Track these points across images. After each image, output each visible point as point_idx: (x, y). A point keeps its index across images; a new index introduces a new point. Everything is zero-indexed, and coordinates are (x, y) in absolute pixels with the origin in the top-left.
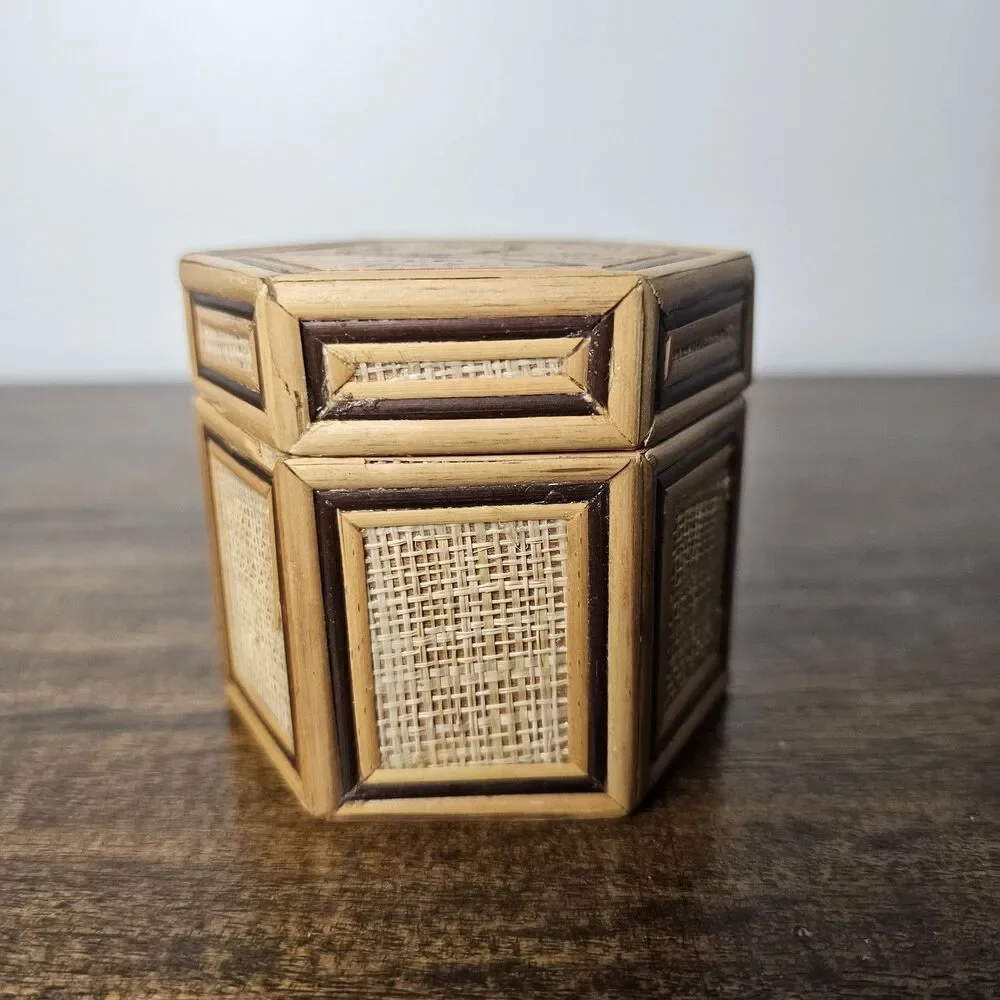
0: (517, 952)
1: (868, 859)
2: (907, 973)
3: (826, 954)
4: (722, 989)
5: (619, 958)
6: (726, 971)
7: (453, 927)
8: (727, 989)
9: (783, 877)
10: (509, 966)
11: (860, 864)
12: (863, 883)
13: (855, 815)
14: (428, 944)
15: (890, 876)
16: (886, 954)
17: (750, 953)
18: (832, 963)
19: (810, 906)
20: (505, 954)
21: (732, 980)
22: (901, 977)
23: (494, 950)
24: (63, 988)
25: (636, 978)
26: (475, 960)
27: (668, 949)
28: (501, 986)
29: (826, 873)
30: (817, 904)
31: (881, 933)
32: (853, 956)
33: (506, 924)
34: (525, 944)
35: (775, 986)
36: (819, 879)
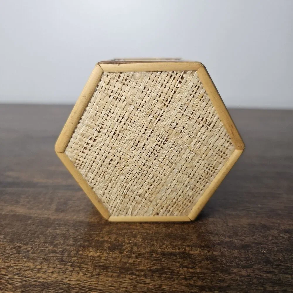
0: (185, 250)
1: (283, 235)
4: (241, 263)
5: (212, 253)
6: (242, 259)
7: (168, 243)
8: (242, 263)
9: (258, 238)
10: (183, 253)
11: (281, 236)
12: (281, 241)
13: (279, 224)
14: (162, 246)
15: (289, 239)
16: (286, 258)
17: (249, 255)
18: (271, 259)
19: (265, 245)
20: (182, 250)
21: (243, 261)
22: (291, 264)
23: (179, 249)
24: (68, 249)
25: (217, 258)
26: (174, 251)
27: (226, 252)
28: (181, 257)
29: (270, 238)
30: (267, 245)
31: (285, 253)
32: (277, 258)
33: (182, 243)
34: (187, 248)
35: (255, 263)
36: (268, 239)
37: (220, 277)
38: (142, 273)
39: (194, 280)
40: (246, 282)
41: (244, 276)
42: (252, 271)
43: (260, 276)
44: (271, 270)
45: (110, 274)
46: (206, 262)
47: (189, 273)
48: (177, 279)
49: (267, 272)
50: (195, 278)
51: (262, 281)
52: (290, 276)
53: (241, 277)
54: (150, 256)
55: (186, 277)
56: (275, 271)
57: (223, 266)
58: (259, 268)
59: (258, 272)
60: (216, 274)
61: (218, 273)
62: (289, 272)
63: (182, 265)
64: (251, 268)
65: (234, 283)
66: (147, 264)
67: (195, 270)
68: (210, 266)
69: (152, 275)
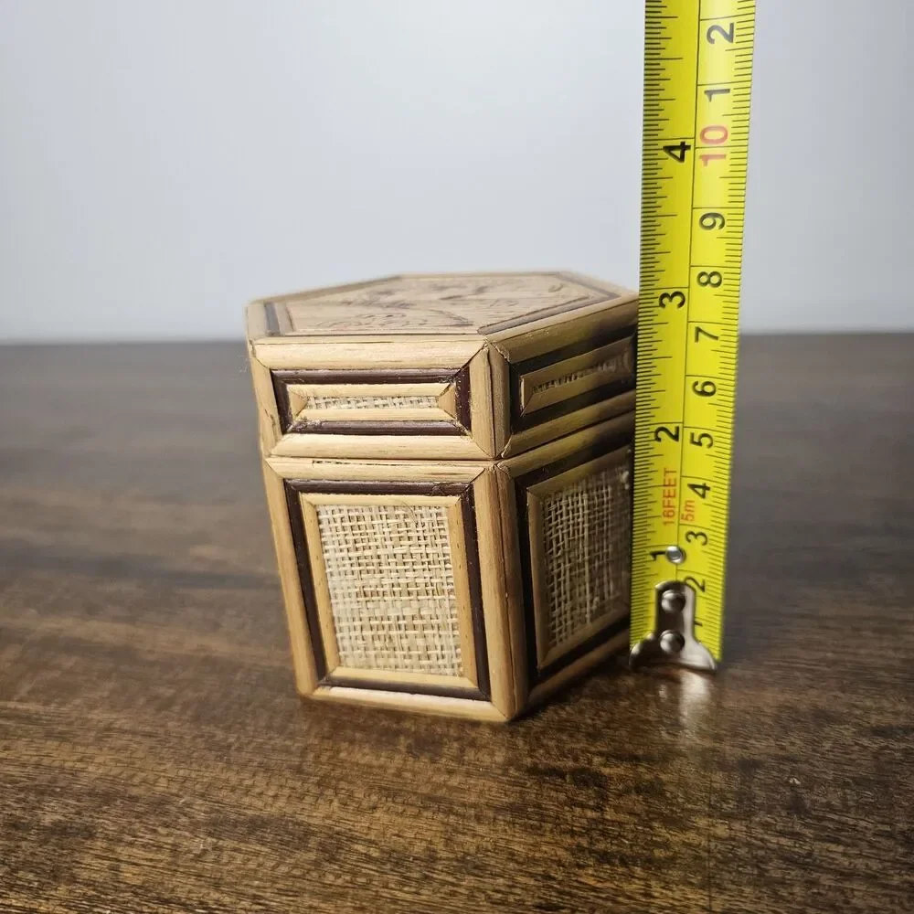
0: (590, 762)
1: (865, 742)
2: (863, 817)
3: (805, 796)
4: (721, 805)
6: (729, 795)
7: (552, 743)
8: (725, 806)
9: (793, 744)
10: (583, 770)
11: (857, 744)
12: (853, 757)
13: (867, 710)
14: (534, 751)
16: (850, 803)
17: (750, 787)
18: (808, 804)
19: (804, 766)
20: (583, 763)
21: (730, 801)
22: (856, 819)
23: (576, 759)
25: (665, 790)
26: (561, 764)
27: (692, 776)
28: (575, 781)
29: (827, 746)
30: (811, 764)
31: (852, 790)
32: (824, 801)
33: (587, 746)
34: (597, 760)
35: (760, 810)
36: (820, 749)
37: (656, 836)
38: (472, 812)
39: (591, 838)
40: (719, 853)
41: (718, 838)
42: (745, 829)
43: (759, 843)
44: (797, 828)
45: (400, 809)
46: (634, 797)
47: (584, 821)
48: (551, 831)
49: (782, 834)
50: (595, 834)
51: (761, 853)
52: (841, 848)
53: (709, 841)
54: (500, 772)
55: (575, 828)
56: (807, 832)
57: (674, 809)
58: (766, 822)
59: (759, 832)
60: (651, 828)
61: (656, 825)
62: (843, 839)
63: (573, 800)
64: (746, 820)
65: (689, 851)
66: (489, 790)
67: (599, 814)
68: (639, 808)
69: (495, 819)
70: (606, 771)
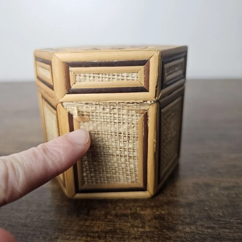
0: (136, 210)
1: (223, 192)
2: (231, 218)
3: (210, 213)
4: (185, 220)
5: (160, 212)
6: (186, 216)
8: (186, 220)
9: (201, 195)
10: (134, 213)
11: (221, 193)
12: (221, 197)
13: (220, 182)
14: (115, 208)
15: (228, 196)
16: (226, 214)
17: (192, 212)
18: (212, 216)
19: (207, 202)
20: (133, 210)
21: (187, 218)
22: (229, 219)
23: (131, 210)
24: (32, 214)
25: (164, 217)
26: (126, 212)
27: (172, 211)
28: (132, 218)
29: (212, 195)
31: (225, 209)
32: (217, 214)
35: (198, 220)
36: (210, 196)
37: (166, 235)
38: (96, 235)
39: (143, 239)
40: (190, 238)
41: (187, 233)
42: (195, 228)
43: (201, 232)
44: (212, 225)
45: (68, 237)
46: (154, 221)
47: (139, 233)
48: (128, 239)
49: (208, 228)
50: (144, 237)
51: (203, 236)
52: (228, 230)
53: (185, 234)
54: (104, 217)
55: (136, 236)
56: (215, 226)
57: (170, 224)
58: (201, 224)
59: (200, 228)
60: (164, 232)
61: (165, 231)
62: (228, 227)
63: (133, 225)
64: (195, 224)
65: (179, 239)
66: (101, 225)
67: (144, 229)
68: (157, 225)
69: (105, 236)
70: (142, 213)
